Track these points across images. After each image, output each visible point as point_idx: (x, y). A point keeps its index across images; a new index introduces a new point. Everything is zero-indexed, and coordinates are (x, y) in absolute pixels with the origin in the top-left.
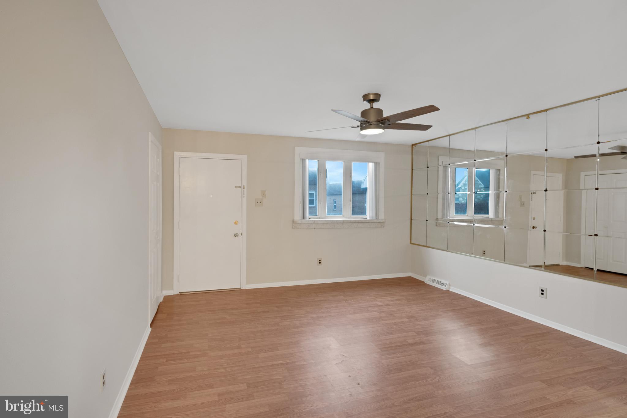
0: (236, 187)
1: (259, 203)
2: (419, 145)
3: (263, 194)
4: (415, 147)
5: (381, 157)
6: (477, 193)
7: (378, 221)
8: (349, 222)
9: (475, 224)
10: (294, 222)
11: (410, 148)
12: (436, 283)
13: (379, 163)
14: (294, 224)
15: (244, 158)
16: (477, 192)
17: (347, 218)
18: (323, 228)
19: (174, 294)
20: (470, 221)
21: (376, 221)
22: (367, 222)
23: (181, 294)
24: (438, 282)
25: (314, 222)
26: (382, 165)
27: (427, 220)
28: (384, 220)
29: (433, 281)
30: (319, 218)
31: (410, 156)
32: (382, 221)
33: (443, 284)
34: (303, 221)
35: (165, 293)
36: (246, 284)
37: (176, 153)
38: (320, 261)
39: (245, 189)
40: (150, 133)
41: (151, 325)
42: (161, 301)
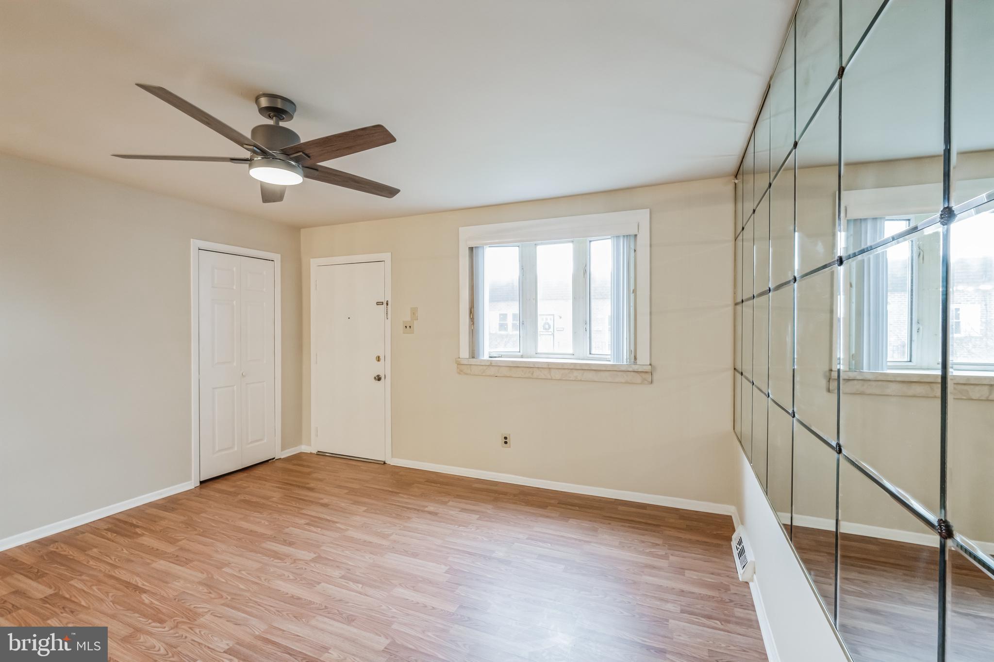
0: (378, 303)
1: (408, 327)
3: (414, 312)
7: (631, 369)
8: (560, 367)
10: (459, 362)
11: (730, 186)
13: (636, 236)
14: (458, 366)
15: (387, 256)
18: (510, 377)
19: (311, 452)
24: (741, 552)
25: (491, 363)
26: (643, 239)
27: (742, 375)
28: (648, 368)
29: (739, 544)
31: (730, 206)
32: (640, 370)
33: (743, 560)
34: (473, 361)
35: (304, 448)
36: (392, 457)
37: (312, 260)
38: (506, 438)
39: (388, 306)
40: (192, 240)
41: (201, 482)
42: (282, 457)
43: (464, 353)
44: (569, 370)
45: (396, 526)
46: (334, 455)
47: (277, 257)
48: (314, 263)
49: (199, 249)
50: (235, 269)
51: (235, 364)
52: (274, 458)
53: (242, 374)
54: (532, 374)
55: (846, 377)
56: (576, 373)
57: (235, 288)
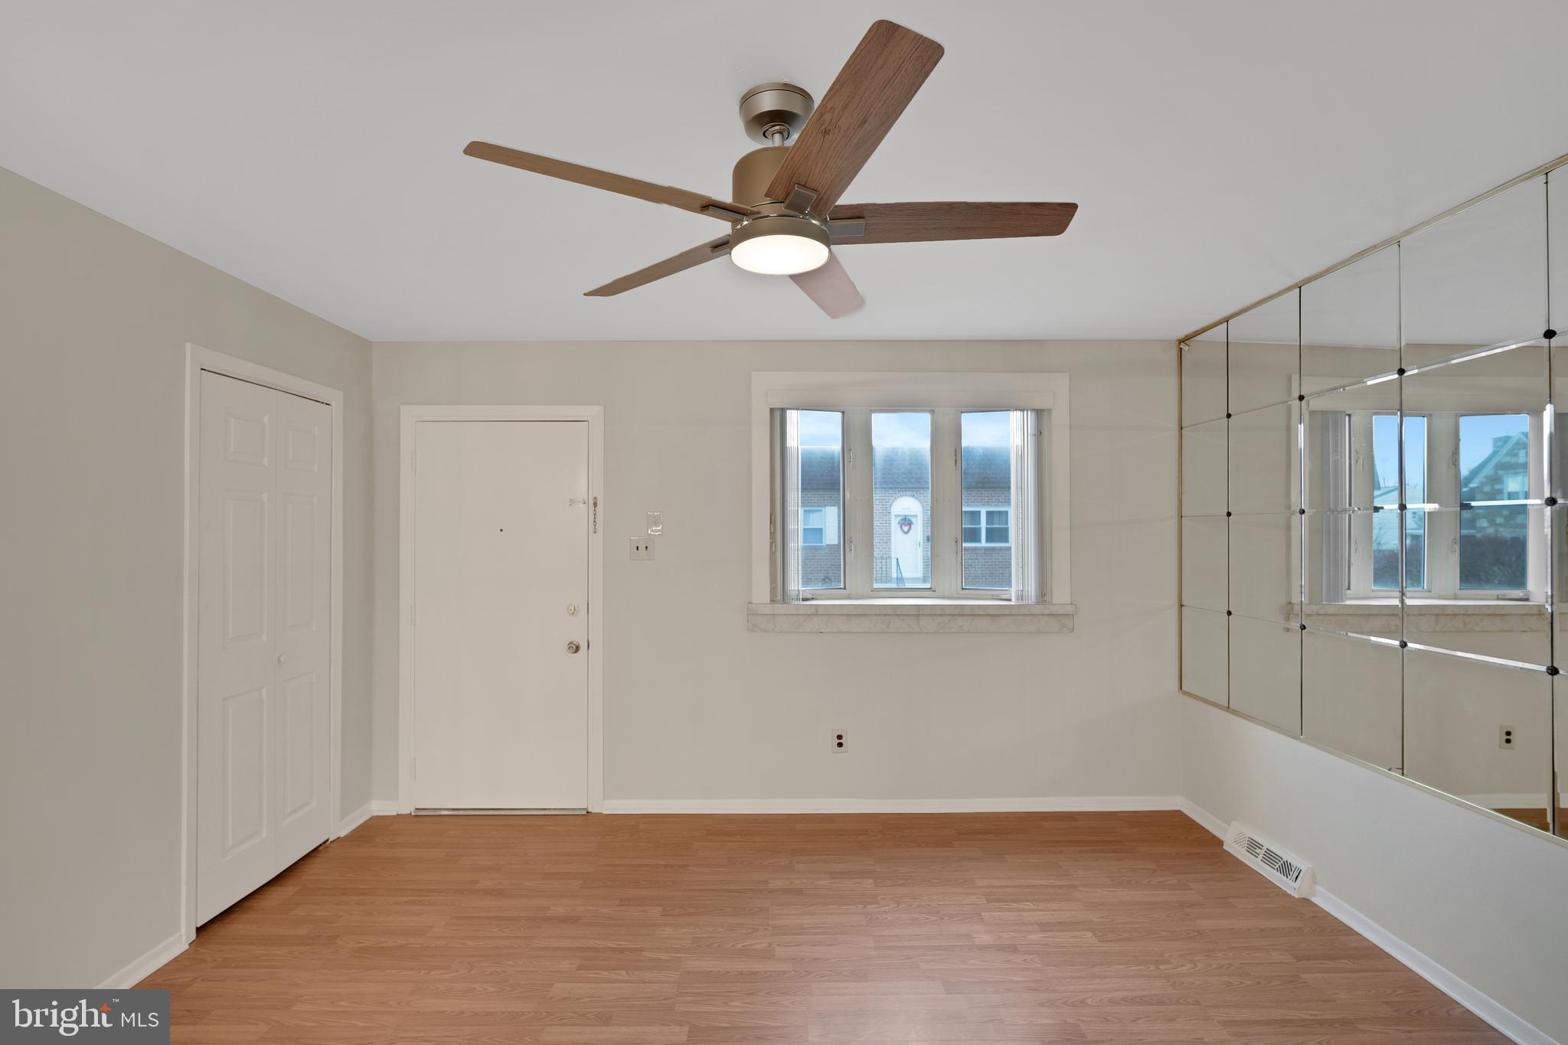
1: (642, 549)
2: (1198, 338)
4: (1187, 348)
5: (1056, 392)
6: (1469, 507)
7: (1047, 612)
8: (939, 612)
9: (1410, 645)
10: (751, 612)
11: (1173, 354)
12: (1260, 857)
13: (1049, 411)
14: (749, 617)
15: (595, 413)
16: (1473, 504)
17: (944, 598)
18: (849, 632)
19: (400, 813)
20: (1437, 615)
21: (1039, 609)
22: (1007, 612)
23: (422, 818)
24: (1270, 857)
25: (816, 611)
26: (1060, 417)
27: (1229, 613)
28: (1070, 609)
29: (1253, 846)
30: (849, 598)
31: (1173, 381)
32: (1060, 612)
33: (1286, 868)
34: (781, 609)
35: (381, 807)
36: (604, 799)
37: (405, 410)
38: (840, 737)
39: (597, 509)
40: (188, 345)
41: (199, 930)
42: (342, 834)
43: (761, 594)
44: (950, 617)
45: (758, 930)
46: (462, 813)
47: (335, 397)
48: (409, 414)
49: (202, 369)
50: (266, 419)
51: (264, 638)
52: (327, 840)
53: (279, 661)
54: (888, 625)
55: (1308, 612)
56: (960, 621)
57: (266, 462)
